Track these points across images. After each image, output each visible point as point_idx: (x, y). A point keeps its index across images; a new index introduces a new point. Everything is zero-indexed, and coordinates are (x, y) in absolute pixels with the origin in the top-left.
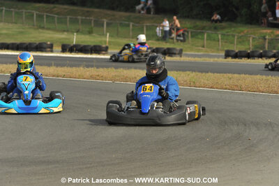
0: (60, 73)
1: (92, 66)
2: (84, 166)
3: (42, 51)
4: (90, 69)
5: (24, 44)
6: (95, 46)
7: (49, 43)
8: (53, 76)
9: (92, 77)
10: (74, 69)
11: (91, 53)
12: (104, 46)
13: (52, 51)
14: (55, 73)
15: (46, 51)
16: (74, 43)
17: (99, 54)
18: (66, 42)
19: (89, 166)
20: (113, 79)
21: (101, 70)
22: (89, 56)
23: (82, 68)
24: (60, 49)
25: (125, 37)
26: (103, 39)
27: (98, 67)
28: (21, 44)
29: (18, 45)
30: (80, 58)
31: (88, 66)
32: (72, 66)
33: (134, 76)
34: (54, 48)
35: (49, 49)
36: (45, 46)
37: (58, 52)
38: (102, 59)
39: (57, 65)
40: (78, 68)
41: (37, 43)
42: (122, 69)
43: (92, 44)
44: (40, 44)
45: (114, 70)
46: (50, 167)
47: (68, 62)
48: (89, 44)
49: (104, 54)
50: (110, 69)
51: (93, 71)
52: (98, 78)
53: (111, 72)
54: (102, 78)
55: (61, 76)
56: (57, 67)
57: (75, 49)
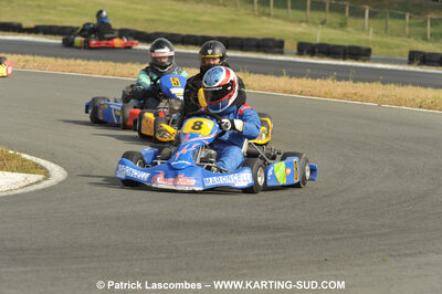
0: (295, 88)
1: (347, 79)
2: (331, 237)
3: (266, 52)
4: (343, 83)
6: (351, 48)
7: (277, 38)
8: (285, 92)
9: (345, 96)
10: (318, 82)
11: (344, 58)
12: (364, 45)
13: (282, 53)
14: (288, 88)
15: (273, 53)
16: (318, 41)
17: (357, 59)
18: (306, 39)
19: (339, 236)
20: (379, 101)
21: (360, 85)
22: (341, 63)
23: (329, 81)
24: (295, 51)
25: (398, 36)
26: (363, 36)
27: (355, 81)
28: (233, 39)
30: (326, 65)
31: (339, 79)
32: (314, 77)
33: (411, 97)
34: (286, 48)
35: (277, 50)
36: (271, 44)
37: (291, 54)
38: (360, 68)
39: (291, 75)
40: (323, 82)
41: (260, 37)
42: (393, 85)
43: (346, 44)
44: (264, 40)
45: (381, 86)
46: (278, 235)
47: (309, 70)
48: (342, 43)
49: (364, 61)
50: (374, 85)
51: (347, 87)
52: (355, 97)
53: (376, 89)
54: (362, 97)
55: (296, 93)
56: (291, 77)
57: (317, 50)
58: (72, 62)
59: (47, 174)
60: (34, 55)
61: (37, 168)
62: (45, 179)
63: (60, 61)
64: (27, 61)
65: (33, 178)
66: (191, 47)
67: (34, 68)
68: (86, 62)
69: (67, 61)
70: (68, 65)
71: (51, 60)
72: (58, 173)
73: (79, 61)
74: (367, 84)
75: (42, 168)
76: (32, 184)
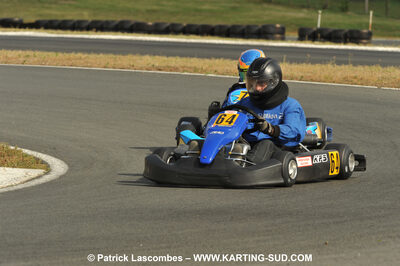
0: (296, 74)
1: (346, 63)
3: (267, 38)
4: (343, 67)
5: (239, 26)
6: (351, 32)
7: (278, 26)
8: (286, 78)
9: (346, 80)
10: (318, 67)
11: (345, 42)
12: (365, 31)
13: (283, 39)
14: (289, 73)
15: (274, 39)
16: (318, 26)
17: (357, 43)
18: (306, 25)
20: (379, 83)
21: (360, 68)
22: (342, 47)
23: (330, 66)
24: (296, 36)
26: (364, 20)
27: (355, 64)
28: (234, 27)
29: (229, 30)
30: (327, 49)
31: (339, 63)
32: (314, 62)
34: (288, 34)
35: (278, 36)
36: (272, 30)
37: (292, 40)
38: (362, 51)
40: (323, 66)
41: (260, 26)
43: (347, 29)
44: (264, 27)
45: (381, 68)
47: (309, 56)
48: (342, 27)
49: (365, 44)
50: (374, 68)
51: (347, 70)
52: (355, 81)
53: (376, 72)
54: (362, 81)
55: (297, 79)
56: (291, 62)
57: (319, 35)
58: (72, 55)
59: (48, 169)
60: (34, 49)
61: (38, 163)
62: (46, 174)
63: (60, 55)
64: (28, 56)
65: (34, 173)
66: (192, 36)
67: (34, 63)
68: (86, 55)
69: (67, 55)
70: (69, 59)
71: (52, 55)
72: (59, 167)
73: (79, 55)
74: (367, 67)
75: (43, 162)
76: (33, 179)
